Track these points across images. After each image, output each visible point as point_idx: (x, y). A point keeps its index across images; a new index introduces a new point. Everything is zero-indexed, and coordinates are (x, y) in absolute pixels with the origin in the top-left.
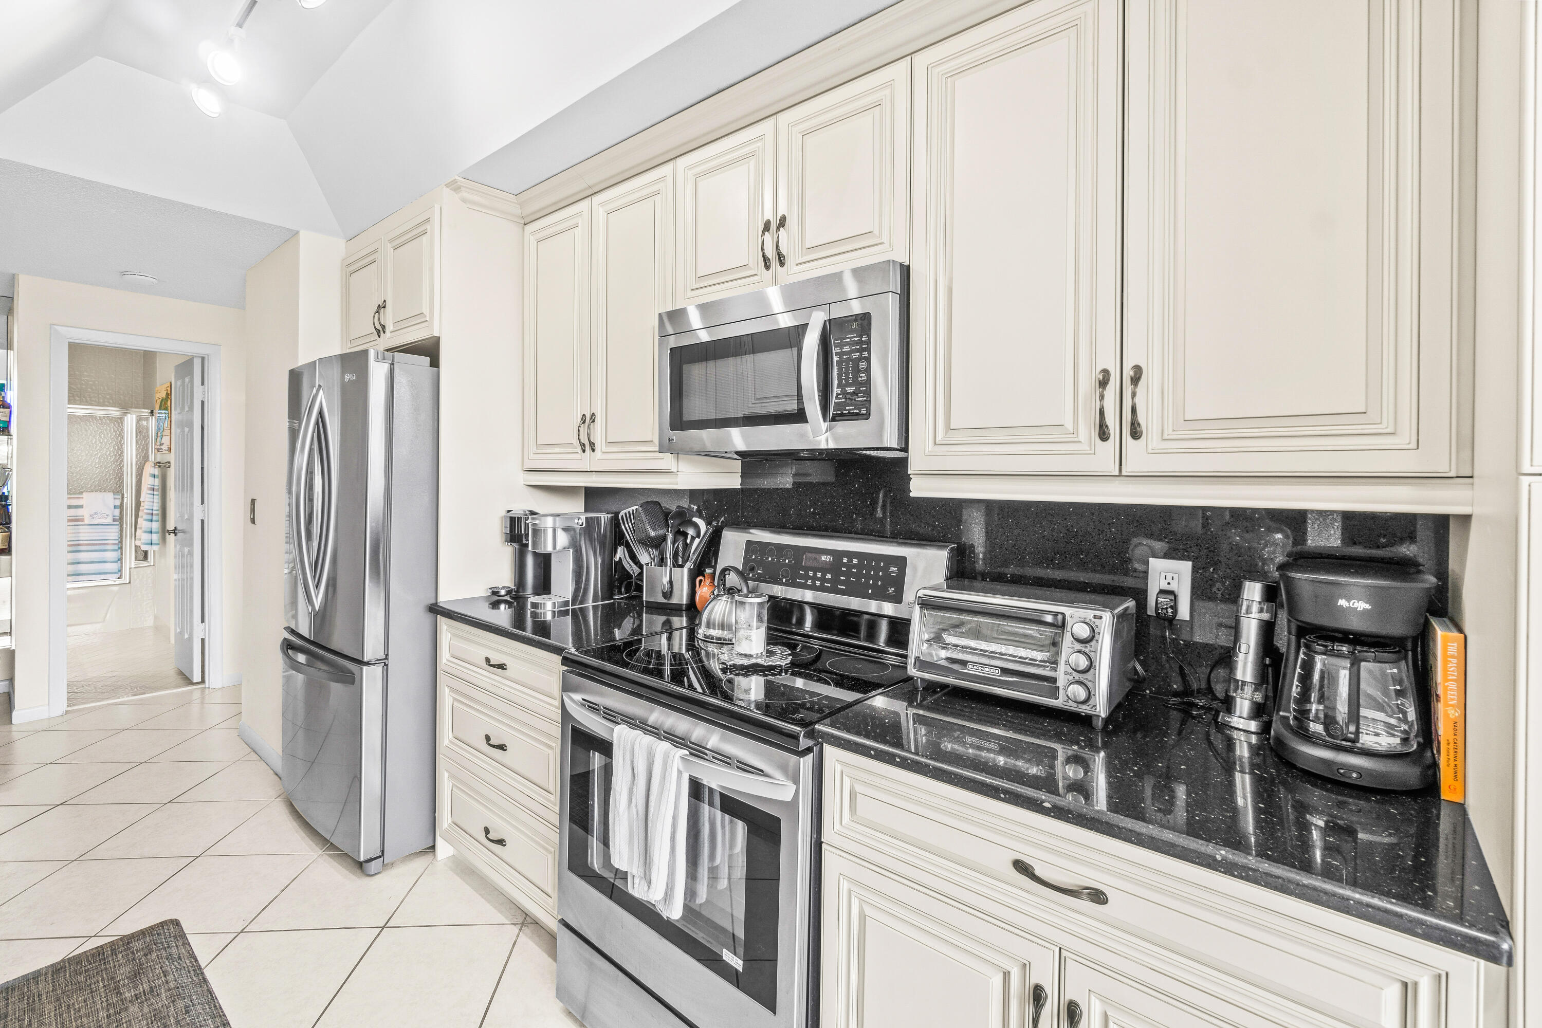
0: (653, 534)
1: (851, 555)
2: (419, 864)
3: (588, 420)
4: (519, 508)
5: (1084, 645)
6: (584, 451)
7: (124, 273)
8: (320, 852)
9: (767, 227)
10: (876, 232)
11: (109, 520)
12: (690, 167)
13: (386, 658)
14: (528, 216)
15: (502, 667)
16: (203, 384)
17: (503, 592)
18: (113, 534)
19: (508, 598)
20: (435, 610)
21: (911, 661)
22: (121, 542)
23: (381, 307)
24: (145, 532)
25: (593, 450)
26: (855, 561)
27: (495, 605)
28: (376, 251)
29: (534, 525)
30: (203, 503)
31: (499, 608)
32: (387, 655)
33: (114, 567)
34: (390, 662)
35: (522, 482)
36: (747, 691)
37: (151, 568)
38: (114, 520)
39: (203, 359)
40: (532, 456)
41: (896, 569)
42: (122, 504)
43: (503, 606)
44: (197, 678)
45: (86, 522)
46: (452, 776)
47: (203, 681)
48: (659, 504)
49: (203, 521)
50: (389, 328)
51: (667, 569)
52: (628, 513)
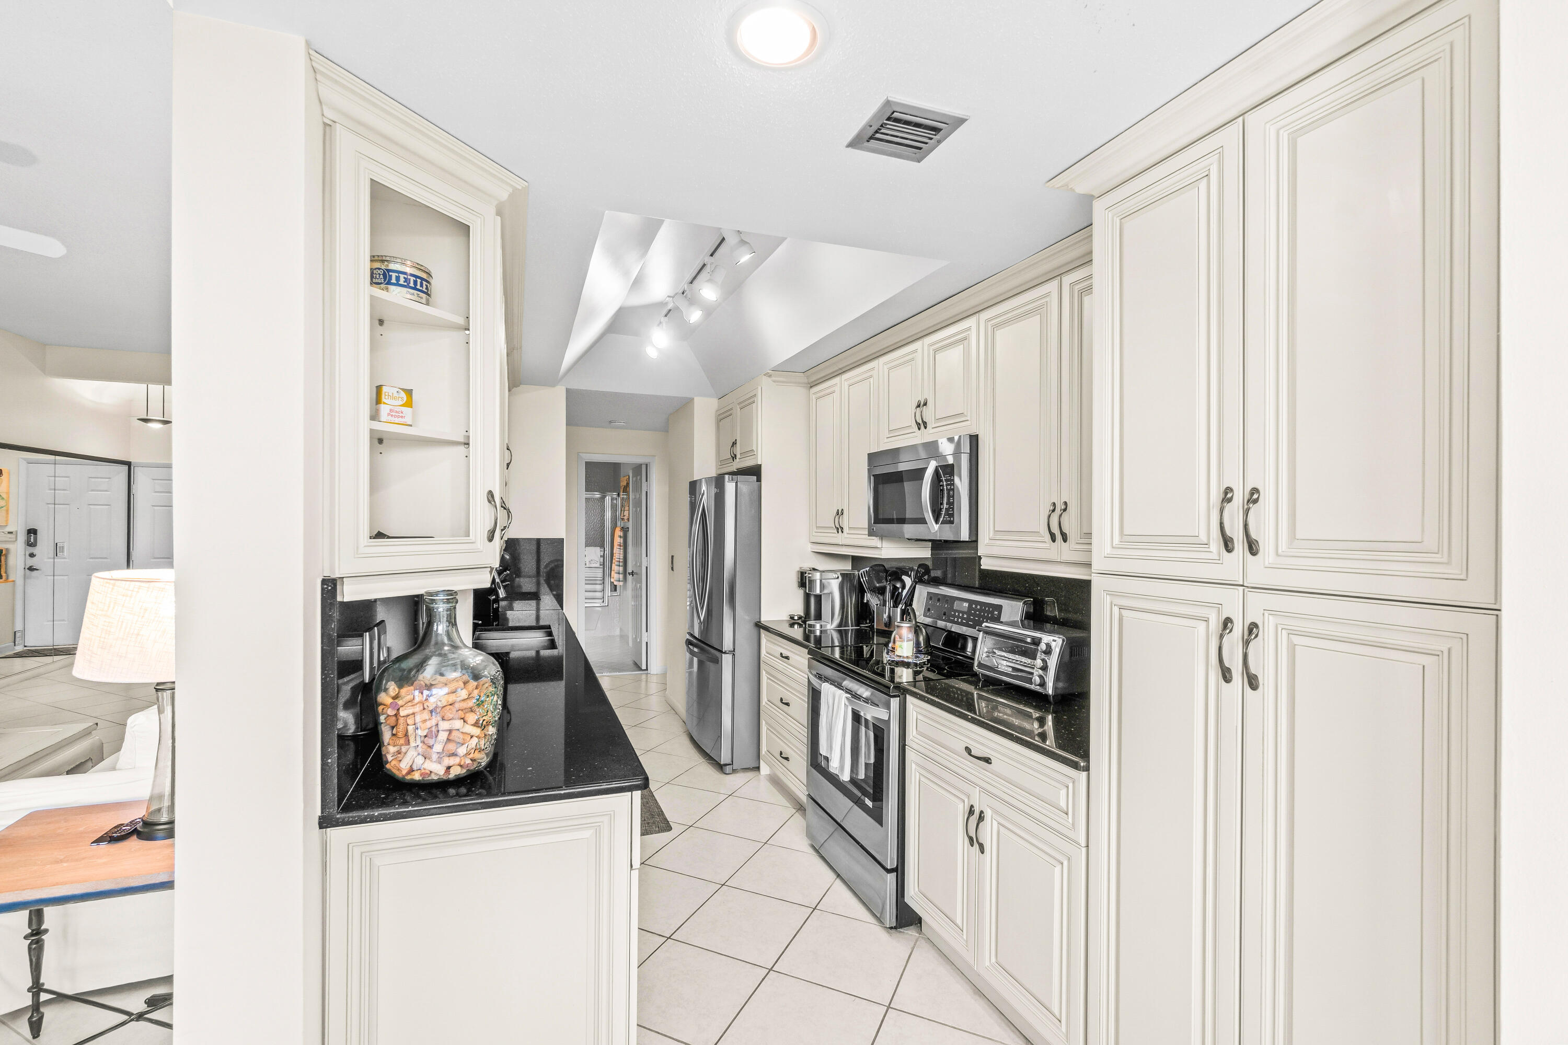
0: (878, 585)
1: (977, 603)
2: (750, 775)
3: (840, 513)
4: (806, 566)
5: (1045, 655)
6: (838, 532)
7: (610, 422)
8: (704, 760)
9: (919, 406)
10: (965, 413)
11: (598, 565)
12: (885, 363)
13: (734, 651)
14: (812, 382)
15: (787, 658)
16: (647, 481)
17: (796, 618)
18: (599, 573)
19: (800, 621)
20: (759, 626)
21: (976, 663)
22: (604, 579)
23: (734, 443)
24: (616, 573)
25: (842, 532)
26: (979, 607)
27: (792, 625)
28: (731, 409)
29: (809, 577)
30: (647, 556)
31: (793, 627)
32: (734, 649)
33: (599, 595)
34: (736, 653)
35: (810, 550)
36: (900, 677)
37: (618, 597)
38: (600, 565)
39: (647, 465)
40: (814, 534)
41: (997, 613)
42: (604, 554)
43: (796, 626)
44: (644, 667)
45: (586, 565)
46: (767, 723)
47: (647, 669)
48: (884, 566)
49: (647, 567)
50: (738, 456)
51: (887, 608)
52: (864, 572)
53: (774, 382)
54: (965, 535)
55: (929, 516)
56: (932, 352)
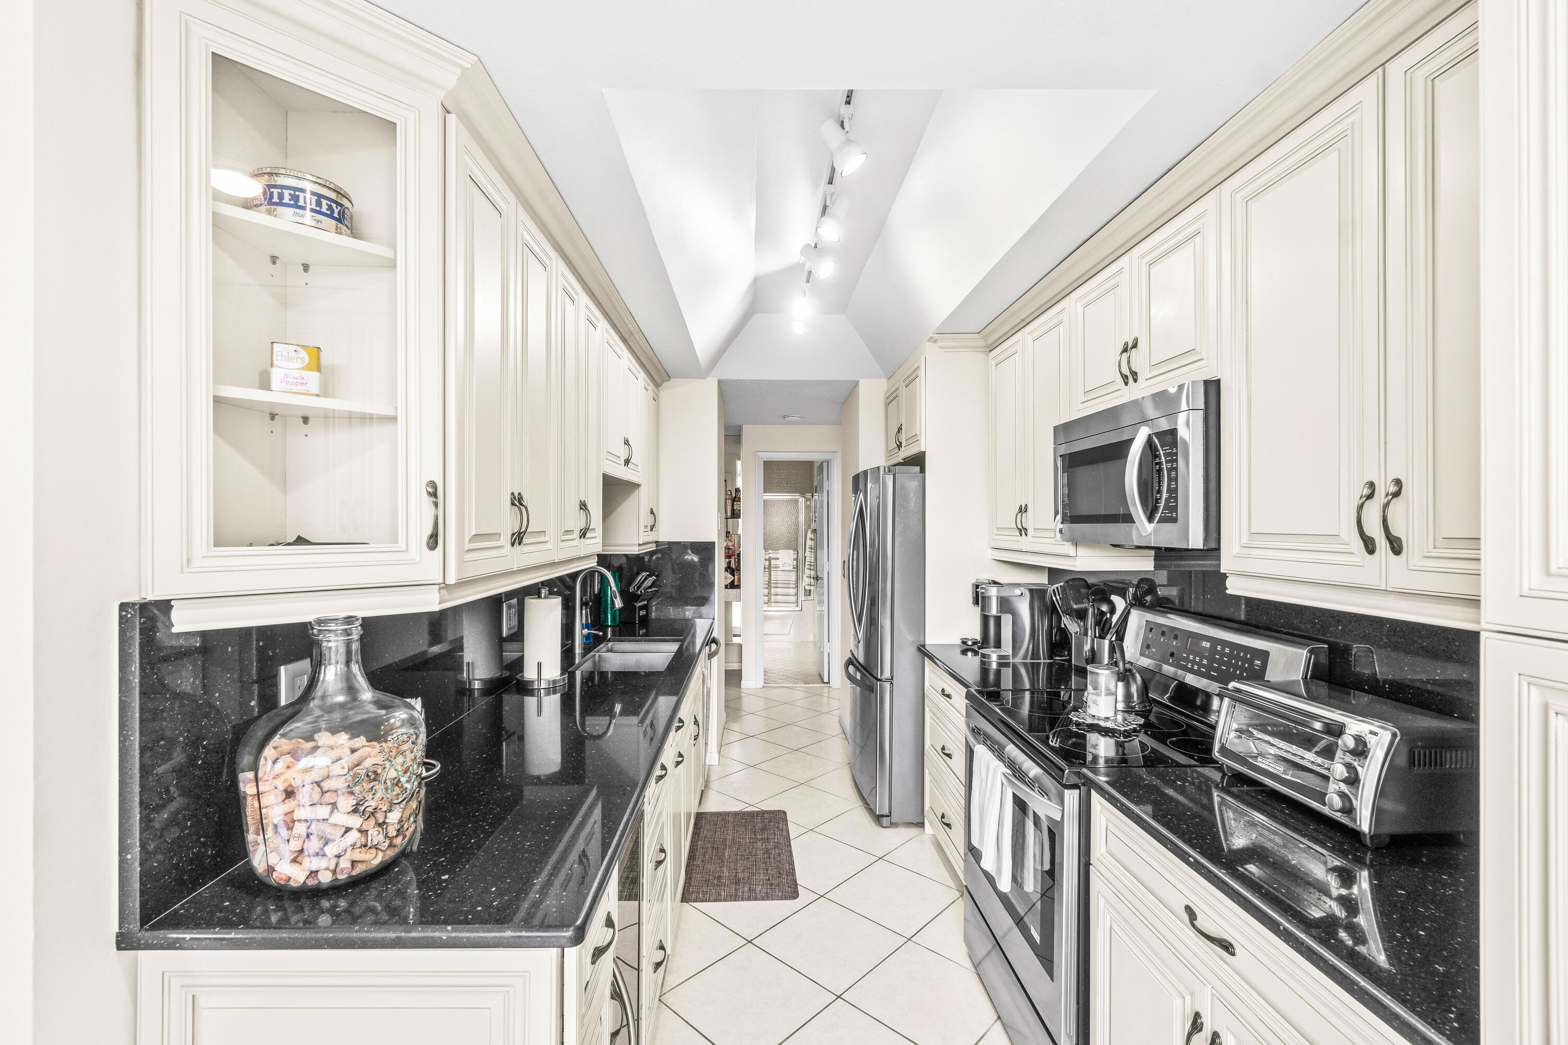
0: (1075, 607)
1: (1225, 643)
2: (913, 831)
3: (1023, 510)
4: (985, 577)
5: (1353, 758)
6: (1021, 535)
7: (784, 417)
8: (861, 804)
9: (1125, 350)
10: (1198, 349)
11: (791, 568)
12: (1079, 300)
13: (892, 678)
14: (991, 345)
15: (949, 696)
16: (828, 480)
17: (970, 643)
18: (793, 576)
19: (975, 647)
20: (923, 651)
21: (1217, 747)
22: (797, 583)
23: (900, 430)
24: (807, 577)
25: (1026, 535)
26: (1227, 650)
27: (964, 652)
28: (897, 389)
29: (982, 593)
30: (828, 560)
31: (967, 655)
32: (892, 677)
33: (793, 599)
34: (894, 682)
35: (990, 557)
36: (1095, 746)
37: (812, 601)
38: (794, 568)
39: (828, 462)
40: (995, 537)
41: (1259, 662)
42: (797, 557)
43: (970, 654)
44: (826, 680)
45: (781, 569)
46: (930, 774)
47: (829, 683)
48: (1085, 581)
49: (828, 572)
50: (903, 444)
51: (1089, 638)
52: (1057, 588)
53: (941, 348)
54: (1196, 541)
55: (1138, 511)
56: (1144, 267)
